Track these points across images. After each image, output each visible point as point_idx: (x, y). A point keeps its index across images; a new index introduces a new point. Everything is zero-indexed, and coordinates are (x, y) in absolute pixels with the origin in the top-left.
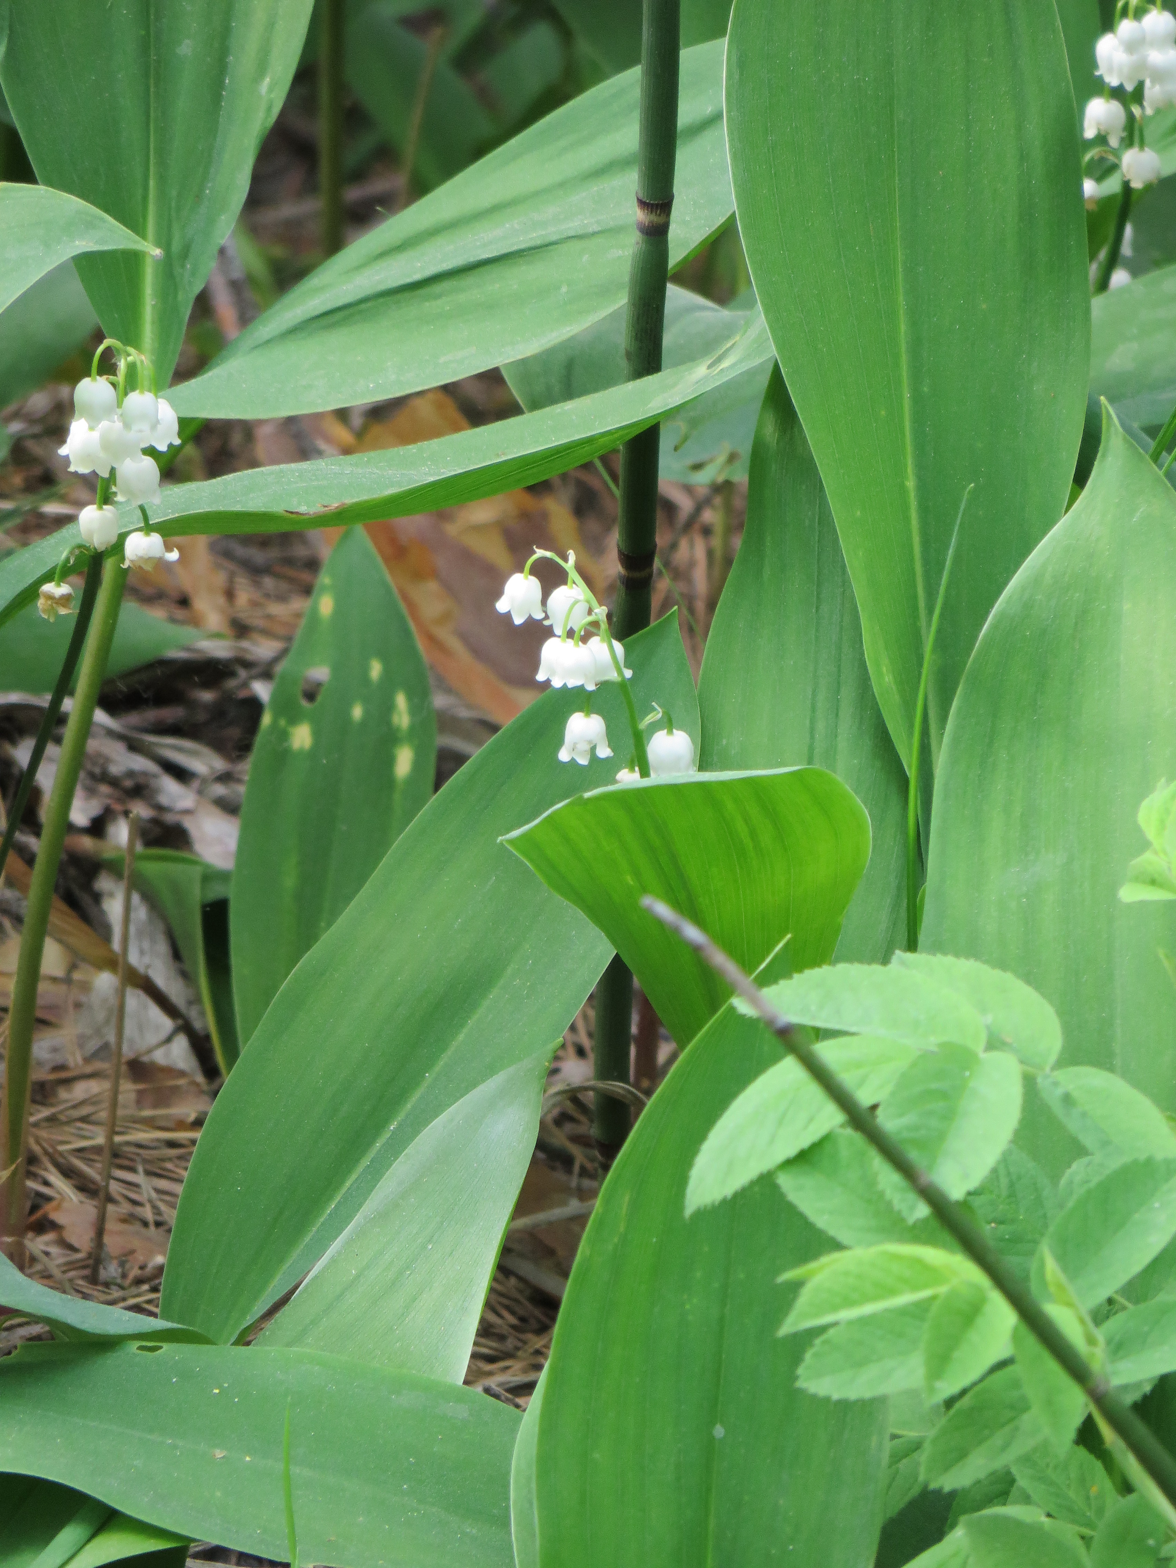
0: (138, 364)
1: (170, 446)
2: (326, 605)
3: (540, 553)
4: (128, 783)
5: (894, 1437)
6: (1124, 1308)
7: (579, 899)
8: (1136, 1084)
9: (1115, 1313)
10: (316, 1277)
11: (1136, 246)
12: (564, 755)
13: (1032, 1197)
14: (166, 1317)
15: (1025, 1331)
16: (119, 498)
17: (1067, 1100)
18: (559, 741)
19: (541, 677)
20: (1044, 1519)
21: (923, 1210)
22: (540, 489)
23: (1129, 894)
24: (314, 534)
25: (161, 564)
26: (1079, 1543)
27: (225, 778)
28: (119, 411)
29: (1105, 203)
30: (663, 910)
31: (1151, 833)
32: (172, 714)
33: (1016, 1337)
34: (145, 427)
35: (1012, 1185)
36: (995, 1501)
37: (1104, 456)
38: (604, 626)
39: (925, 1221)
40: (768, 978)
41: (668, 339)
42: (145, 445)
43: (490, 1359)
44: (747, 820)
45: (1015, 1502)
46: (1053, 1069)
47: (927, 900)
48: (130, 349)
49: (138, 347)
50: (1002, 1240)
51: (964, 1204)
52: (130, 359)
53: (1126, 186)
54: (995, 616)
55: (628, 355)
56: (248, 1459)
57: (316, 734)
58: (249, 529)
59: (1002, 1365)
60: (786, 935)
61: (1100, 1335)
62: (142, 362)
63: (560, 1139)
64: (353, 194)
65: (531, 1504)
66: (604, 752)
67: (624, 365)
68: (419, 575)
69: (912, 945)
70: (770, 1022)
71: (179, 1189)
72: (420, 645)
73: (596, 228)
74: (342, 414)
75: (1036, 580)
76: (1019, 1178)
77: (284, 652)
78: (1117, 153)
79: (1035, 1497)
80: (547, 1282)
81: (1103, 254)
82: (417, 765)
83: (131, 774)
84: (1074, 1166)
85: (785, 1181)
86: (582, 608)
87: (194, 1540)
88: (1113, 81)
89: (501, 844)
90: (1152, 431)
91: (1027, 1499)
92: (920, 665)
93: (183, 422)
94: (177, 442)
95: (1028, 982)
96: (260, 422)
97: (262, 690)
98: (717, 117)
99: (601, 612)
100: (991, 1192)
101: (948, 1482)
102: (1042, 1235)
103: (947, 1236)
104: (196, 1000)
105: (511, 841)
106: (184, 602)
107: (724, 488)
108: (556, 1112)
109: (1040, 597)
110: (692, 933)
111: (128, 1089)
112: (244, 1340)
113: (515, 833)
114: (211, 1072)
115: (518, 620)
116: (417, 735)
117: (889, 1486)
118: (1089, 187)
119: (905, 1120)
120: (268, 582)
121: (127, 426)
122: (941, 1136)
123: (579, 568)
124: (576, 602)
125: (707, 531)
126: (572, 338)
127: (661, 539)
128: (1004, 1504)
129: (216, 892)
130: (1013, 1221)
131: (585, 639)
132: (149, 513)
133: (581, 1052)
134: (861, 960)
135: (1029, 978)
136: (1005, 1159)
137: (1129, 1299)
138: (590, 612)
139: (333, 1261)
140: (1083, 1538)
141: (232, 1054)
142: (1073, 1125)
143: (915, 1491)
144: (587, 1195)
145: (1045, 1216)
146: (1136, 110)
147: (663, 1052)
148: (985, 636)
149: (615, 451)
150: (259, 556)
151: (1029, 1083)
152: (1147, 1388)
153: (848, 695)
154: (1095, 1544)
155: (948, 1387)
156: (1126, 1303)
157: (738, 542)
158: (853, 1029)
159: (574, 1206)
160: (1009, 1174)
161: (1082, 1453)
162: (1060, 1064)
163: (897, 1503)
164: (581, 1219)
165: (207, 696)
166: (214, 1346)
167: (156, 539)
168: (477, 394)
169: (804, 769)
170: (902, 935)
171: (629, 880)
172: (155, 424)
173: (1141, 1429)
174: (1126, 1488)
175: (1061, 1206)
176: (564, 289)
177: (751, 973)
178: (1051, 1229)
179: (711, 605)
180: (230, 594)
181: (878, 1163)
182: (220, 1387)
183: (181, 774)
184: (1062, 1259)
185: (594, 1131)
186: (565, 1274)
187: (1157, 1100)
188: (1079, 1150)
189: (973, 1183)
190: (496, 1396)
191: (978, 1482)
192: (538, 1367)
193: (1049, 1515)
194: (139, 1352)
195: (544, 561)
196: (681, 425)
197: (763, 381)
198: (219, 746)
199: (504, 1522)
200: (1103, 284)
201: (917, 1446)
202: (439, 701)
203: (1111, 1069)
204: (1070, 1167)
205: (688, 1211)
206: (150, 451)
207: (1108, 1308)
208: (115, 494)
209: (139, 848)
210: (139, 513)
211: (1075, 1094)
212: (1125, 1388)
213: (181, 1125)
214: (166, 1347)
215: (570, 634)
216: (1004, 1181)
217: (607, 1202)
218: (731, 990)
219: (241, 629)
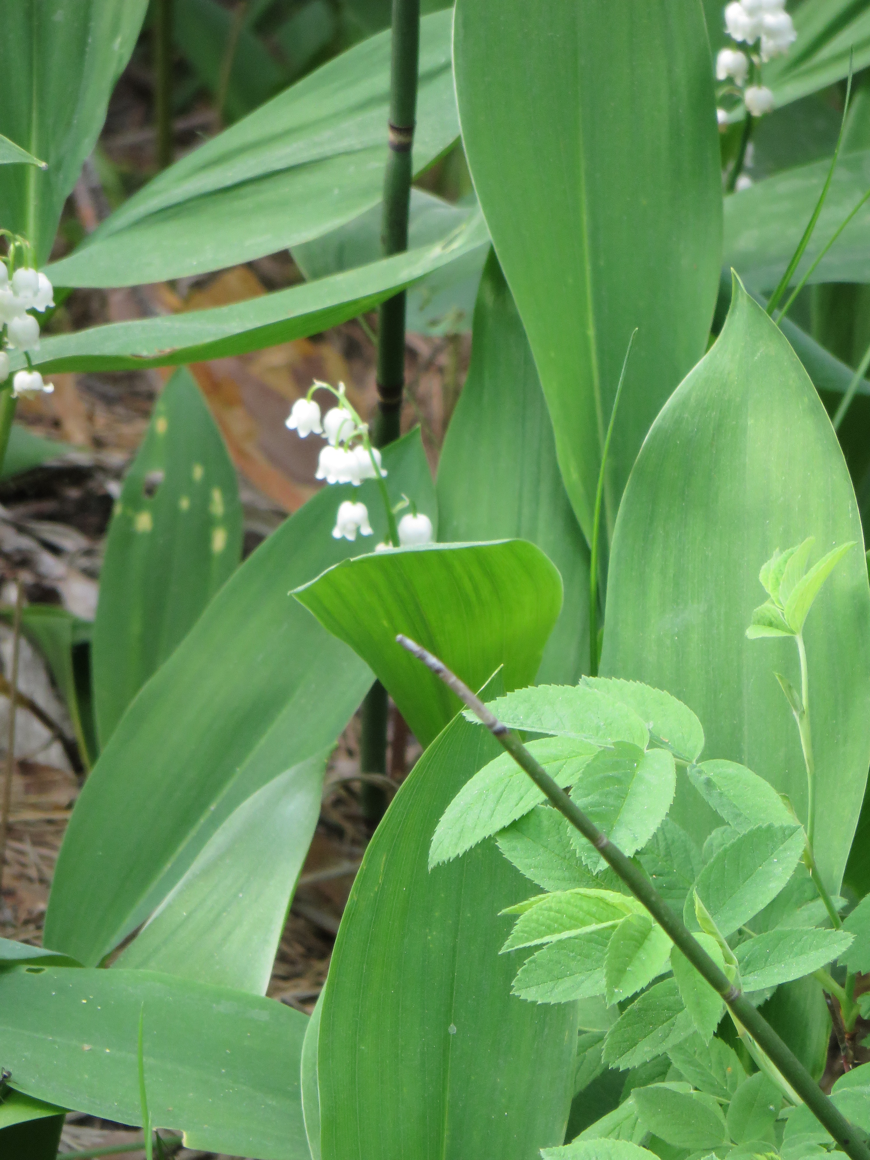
0: (24, 248)
1: (48, 308)
2: (161, 425)
3: (318, 384)
4: (17, 558)
5: (581, 1032)
6: (751, 937)
7: (348, 638)
8: (758, 772)
9: (745, 941)
10: (156, 919)
11: (757, 158)
12: (337, 533)
13: (683, 856)
14: (47, 946)
15: (678, 951)
16: (10, 346)
17: (709, 783)
18: (332, 522)
19: (319, 475)
20: (692, 1091)
21: (604, 865)
22: (317, 338)
23: (753, 633)
24: (153, 373)
25: (39, 395)
26: (719, 1109)
27: (89, 553)
28: (10, 282)
29: (733, 127)
30: (410, 643)
31: (769, 589)
32: (49, 506)
33: (672, 956)
34: (29, 294)
35: (667, 847)
36: (657, 1079)
37: (733, 311)
38: (366, 438)
39: (606, 871)
40: (488, 696)
41: (413, 228)
42: (28, 307)
43: (285, 978)
44: (471, 578)
45: (671, 1080)
46: (698, 761)
47: (605, 638)
48: (18, 237)
49: (23, 236)
50: (661, 887)
51: (634, 859)
52: (17, 244)
53: (749, 117)
54: (654, 430)
55: (384, 240)
56: (108, 1051)
57: (156, 520)
58: (105, 368)
59: (661, 978)
60: (500, 665)
61: (734, 955)
62: (26, 246)
63: (335, 817)
64: (180, 125)
65: (316, 1083)
66: (367, 531)
67: (379, 246)
68: (230, 402)
69: (594, 672)
70: (491, 726)
71: (56, 855)
72: (231, 455)
73: (358, 146)
74: (172, 284)
75: (683, 404)
76: (673, 842)
77: (130, 462)
78: (741, 90)
79: (685, 1075)
80: (326, 921)
81: (731, 165)
82: (229, 544)
83: (19, 551)
84: (714, 833)
85: (502, 844)
86: (349, 426)
87: (69, 1111)
88: (738, 37)
89: (291, 596)
90: (767, 294)
91: (679, 1077)
92: (599, 466)
93: (57, 291)
94: (52, 304)
95: (679, 698)
96: (114, 290)
97: (114, 488)
98: (446, 67)
99: (364, 427)
100: (653, 852)
101: (622, 1064)
102: (691, 884)
103: (621, 883)
104: (67, 717)
105: (298, 594)
106: (56, 424)
107: (453, 339)
108: (333, 797)
109: (687, 415)
110: (432, 660)
111: (18, 782)
112: (104, 964)
113: (300, 588)
114: (79, 768)
115: (303, 434)
116: (229, 520)
117: (579, 1068)
118: (721, 115)
119: (589, 799)
120: (120, 410)
121: (16, 293)
122: (617, 810)
123: (348, 395)
124: (345, 421)
125: (441, 370)
126: (342, 228)
127: (408, 375)
128: (663, 1081)
129: (82, 636)
130: (668, 874)
131: (352, 447)
132: (32, 357)
133: (350, 753)
134: (557, 683)
135: (679, 696)
136: (662, 829)
137: (753, 931)
138: (356, 427)
139: (170, 906)
140: (721, 1105)
141: (94, 754)
142: (713, 802)
143: (598, 1072)
144: (355, 858)
145: (692, 870)
146: (755, 59)
147: (411, 753)
148: (647, 444)
149: (373, 310)
150: (111, 390)
151: (681, 770)
152: (768, 995)
153: (545, 488)
154: (730, 1109)
155: (624, 993)
156: (752, 934)
157: (464, 379)
158: (551, 733)
159: (345, 866)
160: (666, 839)
161: (720, 1043)
162: (703, 758)
163: (585, 1080)
164: (351, 876)
165: (74, 493)
166: (82, 969)
167: (36, 376)
168: (272, 269)
169: (514, 541)
170: (586, 664)
171: (385, 623)
172: (36, 292)
173: (764, 1024)
174: (753, 1067)
175: (704, 862)
176: (336, 191)
177: (476, 693)
178: (697, 879)
179: (445, 424)
180: (90, 418)
181: (570, 829)
182: (86, 998)
183: (55, 550)
184: (705, 900)
185: (359, 809)
186: (338, 914)
187: (774, 784)
188: (718, 821)
189: (640, 845)
190: (290, 1005)
191: (645, 1064)
192: (320, 984)
193: (696, 1089)
194: (27, 973)
195: (321, 391)
196: (423, 292)
197: (482, 260)
198: (83, 529)
199: (296, 1096)
200: (731, 187)
201: (600, 1039)
202: (245, 496)
203: (741, 762)
204: (710, 834)
205: (431, 866)
206: (33, 312)
207: (739, 937)
208: (7, 343)
209: (26, 604)
210: (24, 358)
211: (714, 780)
212: (752, 994)
213: (57, 808)
214: (48, 970)
215: (341, 444)
216: (662, 844)
217: (369, 862)
218: (461, 703)
219: (98, 443)
